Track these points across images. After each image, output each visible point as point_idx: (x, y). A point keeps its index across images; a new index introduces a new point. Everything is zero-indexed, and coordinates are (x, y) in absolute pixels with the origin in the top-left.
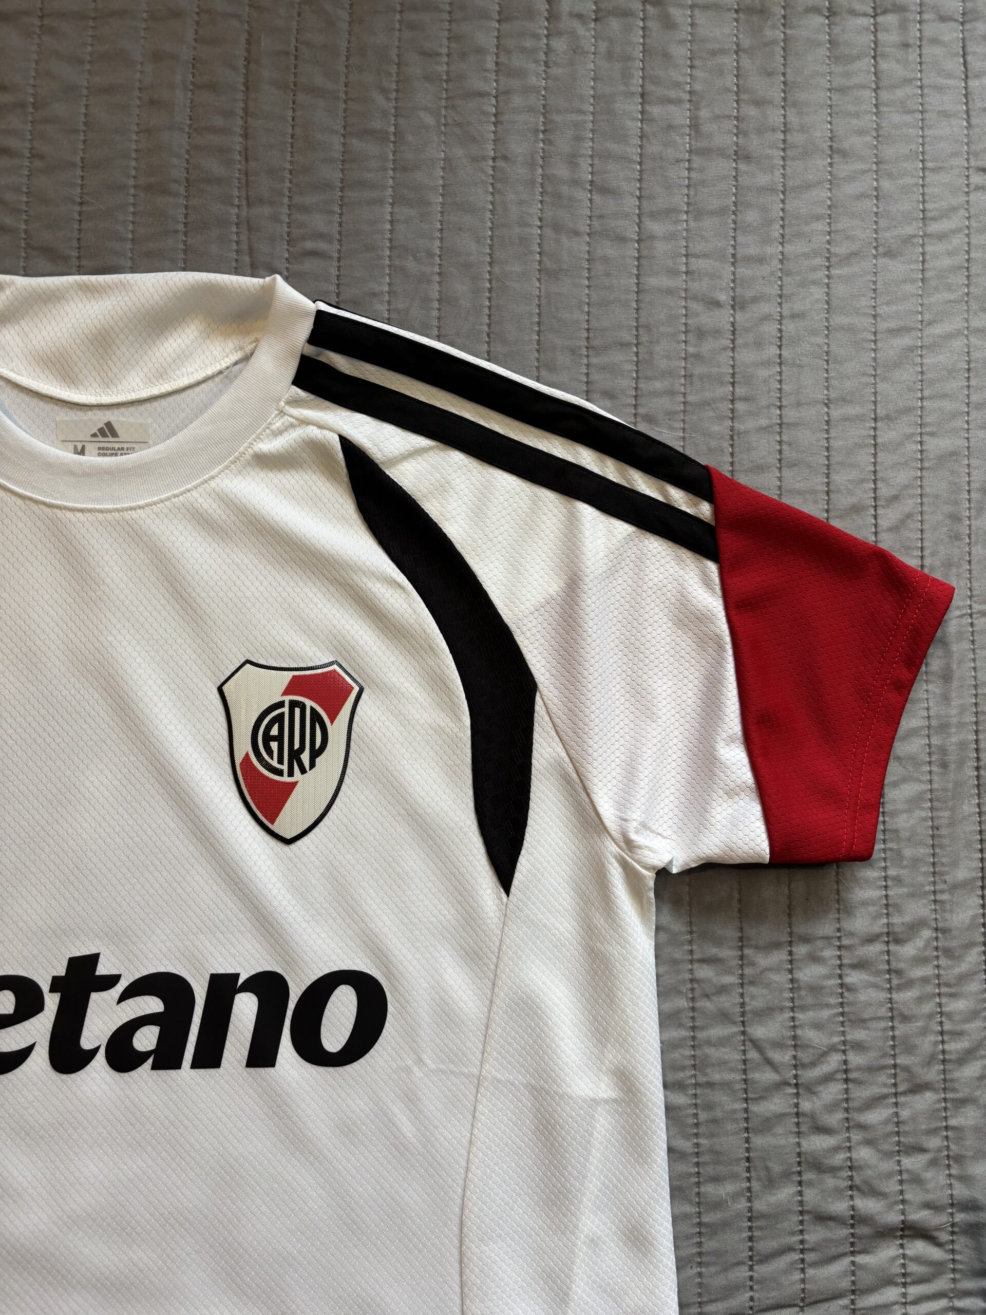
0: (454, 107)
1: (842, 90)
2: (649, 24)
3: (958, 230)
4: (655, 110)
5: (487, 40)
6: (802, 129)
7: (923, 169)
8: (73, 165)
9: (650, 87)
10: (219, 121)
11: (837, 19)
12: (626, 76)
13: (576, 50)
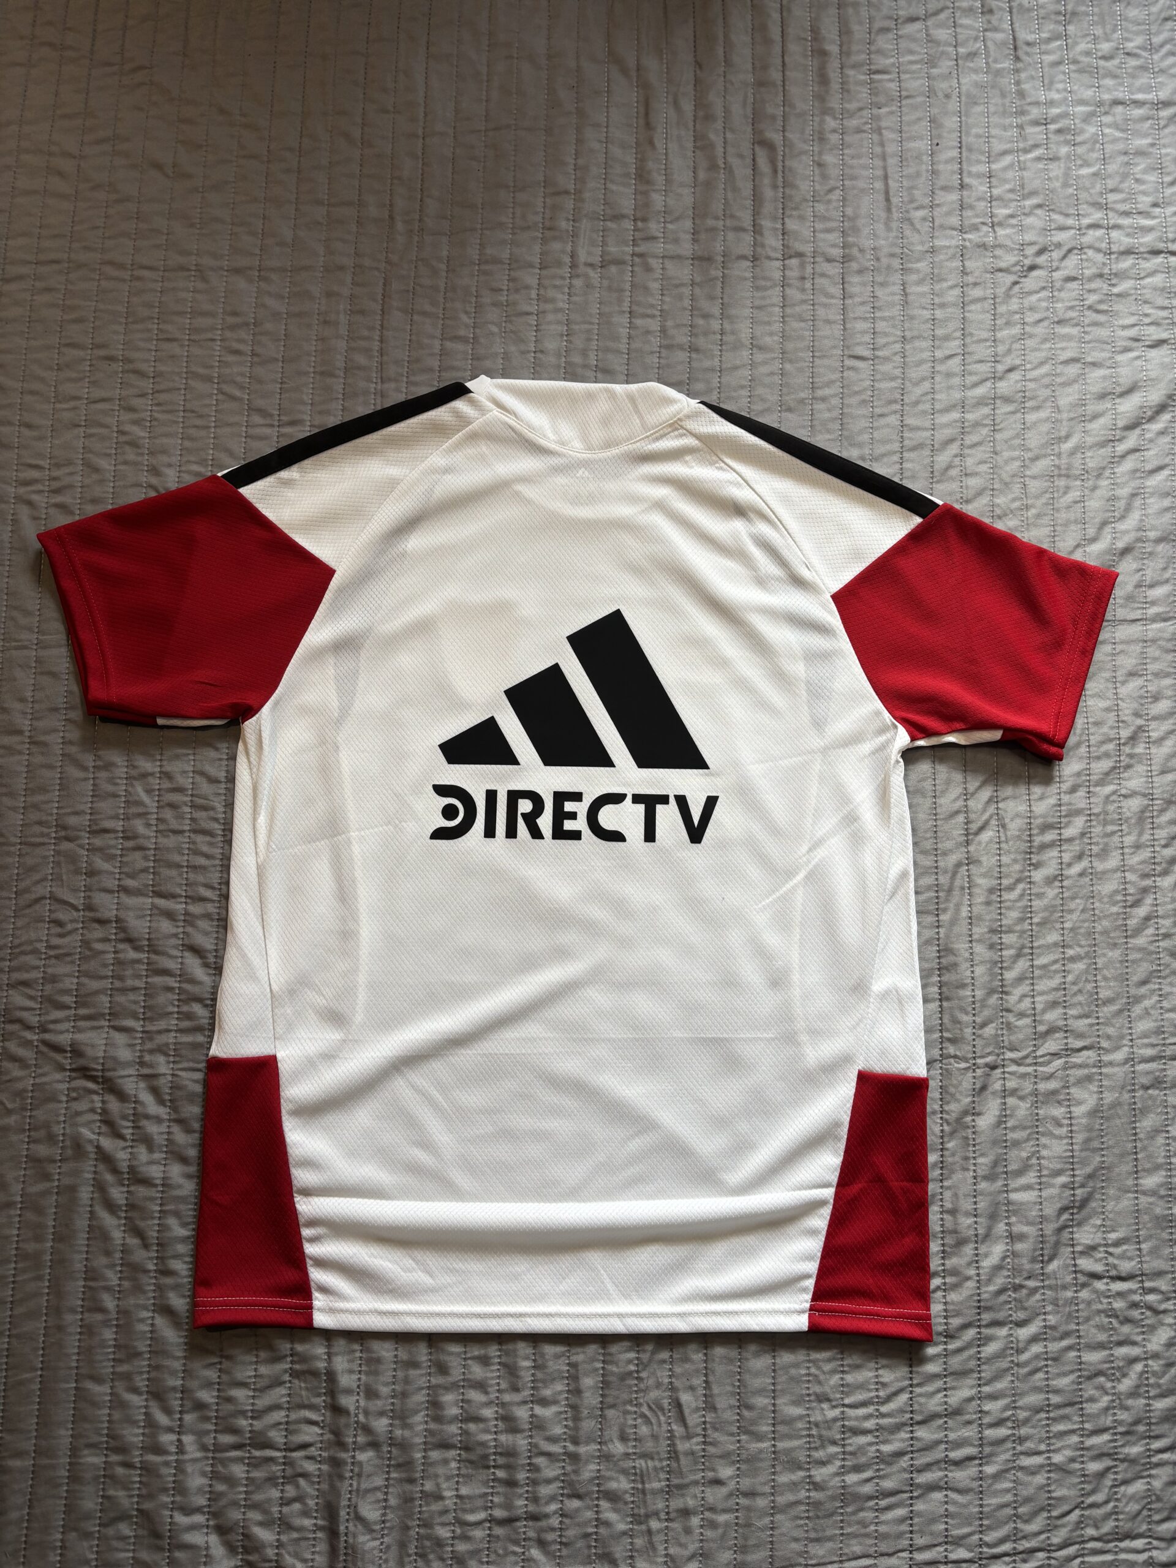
0: (510, 322)
1: (759, 308)
2: (636, 269)
3: (835, 395)
4: (638, 322)
5: (533, 281)
6: (733, 333)
7: (813, 357)
8: (277, 360)
9: (635, 308)
10: (366, 333)
11: (758, 263)
12: (620, 301)
13: (589, 286)
